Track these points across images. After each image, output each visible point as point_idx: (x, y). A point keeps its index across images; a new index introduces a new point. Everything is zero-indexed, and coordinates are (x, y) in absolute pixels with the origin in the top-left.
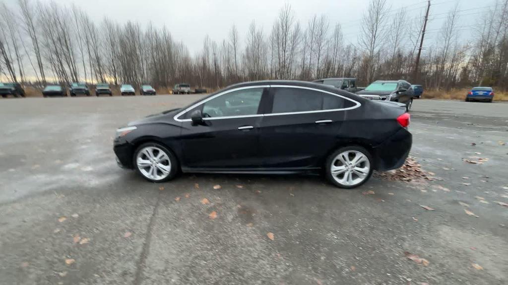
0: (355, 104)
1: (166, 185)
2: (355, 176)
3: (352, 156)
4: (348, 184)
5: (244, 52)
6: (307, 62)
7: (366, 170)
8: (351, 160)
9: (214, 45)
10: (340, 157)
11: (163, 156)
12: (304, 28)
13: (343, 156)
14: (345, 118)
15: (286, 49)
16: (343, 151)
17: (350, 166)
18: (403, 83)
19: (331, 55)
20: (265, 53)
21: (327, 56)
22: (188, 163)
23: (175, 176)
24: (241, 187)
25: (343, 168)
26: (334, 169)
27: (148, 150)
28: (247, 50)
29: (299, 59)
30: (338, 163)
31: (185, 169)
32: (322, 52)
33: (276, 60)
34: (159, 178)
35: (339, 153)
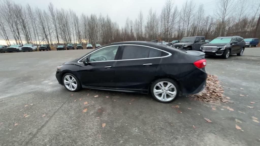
0: (168, 54)
1: (76, 93)
2: (168, 96)
3: (165, 84)
4: (163, 100)
5: (146, 25)
6: (181, 28)
7: (175, 93)
8: (165, 86)
9: (131, 22)
10: (158, 84)
11: (74, 79)
12: (180, 9)
13: (160, 84)
14: (160, 62)
15: (169, 22)
16: (160, 81)
17: (165, 90)
18: (236, 38)
19: (196, 23)
20: (157, 24)
21: (193, 24)
22: (84, 83)
23: (79, 89)
24: (107, 97)
25: (160, 91)
26: (155, 91)
27: (68, 77)
28: (148, 23)
29: (176, 27)
30: (158, 88)
31: (83, 86)
32: (190, 22)
33: (163, 28)
34: (73, 90)
35: (157, 83)
